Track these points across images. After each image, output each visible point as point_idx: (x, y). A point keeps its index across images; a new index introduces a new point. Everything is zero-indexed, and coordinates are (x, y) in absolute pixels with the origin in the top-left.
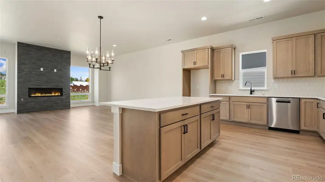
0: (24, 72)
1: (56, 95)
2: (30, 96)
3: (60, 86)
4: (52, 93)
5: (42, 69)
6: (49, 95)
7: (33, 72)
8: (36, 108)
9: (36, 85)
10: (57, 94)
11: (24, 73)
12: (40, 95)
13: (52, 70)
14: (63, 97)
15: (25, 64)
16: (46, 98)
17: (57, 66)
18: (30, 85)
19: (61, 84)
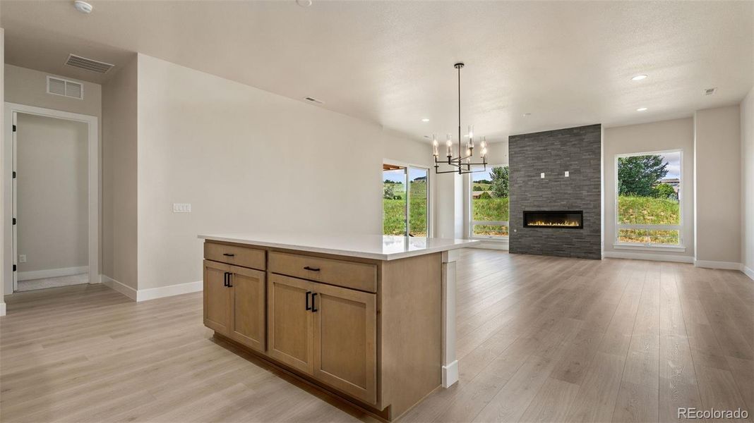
0: (516, 183)
1: (571, 225)
2: (525, 225)
3: (578, 205)
4: (564, 223)
5: (543, 176)
6: (559, 225)
7: (529, 183)
8: (535, 247)
9: (535, 205)
10: (573, 224)
11: (516, 185)
12: (543, 224)
13: (561, 175)
14: (585, 232)
15: (517, 171)
16: (550, 230)
17: (571, 165)
18: (525, 206)
19: (579, 201)
